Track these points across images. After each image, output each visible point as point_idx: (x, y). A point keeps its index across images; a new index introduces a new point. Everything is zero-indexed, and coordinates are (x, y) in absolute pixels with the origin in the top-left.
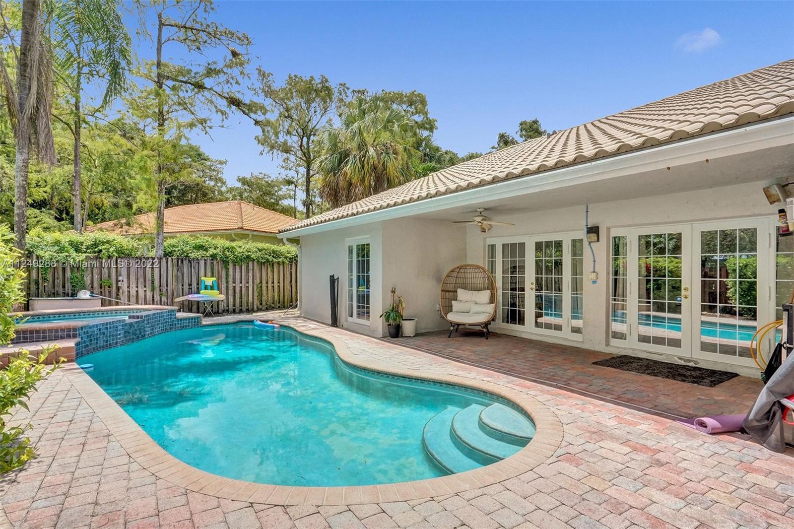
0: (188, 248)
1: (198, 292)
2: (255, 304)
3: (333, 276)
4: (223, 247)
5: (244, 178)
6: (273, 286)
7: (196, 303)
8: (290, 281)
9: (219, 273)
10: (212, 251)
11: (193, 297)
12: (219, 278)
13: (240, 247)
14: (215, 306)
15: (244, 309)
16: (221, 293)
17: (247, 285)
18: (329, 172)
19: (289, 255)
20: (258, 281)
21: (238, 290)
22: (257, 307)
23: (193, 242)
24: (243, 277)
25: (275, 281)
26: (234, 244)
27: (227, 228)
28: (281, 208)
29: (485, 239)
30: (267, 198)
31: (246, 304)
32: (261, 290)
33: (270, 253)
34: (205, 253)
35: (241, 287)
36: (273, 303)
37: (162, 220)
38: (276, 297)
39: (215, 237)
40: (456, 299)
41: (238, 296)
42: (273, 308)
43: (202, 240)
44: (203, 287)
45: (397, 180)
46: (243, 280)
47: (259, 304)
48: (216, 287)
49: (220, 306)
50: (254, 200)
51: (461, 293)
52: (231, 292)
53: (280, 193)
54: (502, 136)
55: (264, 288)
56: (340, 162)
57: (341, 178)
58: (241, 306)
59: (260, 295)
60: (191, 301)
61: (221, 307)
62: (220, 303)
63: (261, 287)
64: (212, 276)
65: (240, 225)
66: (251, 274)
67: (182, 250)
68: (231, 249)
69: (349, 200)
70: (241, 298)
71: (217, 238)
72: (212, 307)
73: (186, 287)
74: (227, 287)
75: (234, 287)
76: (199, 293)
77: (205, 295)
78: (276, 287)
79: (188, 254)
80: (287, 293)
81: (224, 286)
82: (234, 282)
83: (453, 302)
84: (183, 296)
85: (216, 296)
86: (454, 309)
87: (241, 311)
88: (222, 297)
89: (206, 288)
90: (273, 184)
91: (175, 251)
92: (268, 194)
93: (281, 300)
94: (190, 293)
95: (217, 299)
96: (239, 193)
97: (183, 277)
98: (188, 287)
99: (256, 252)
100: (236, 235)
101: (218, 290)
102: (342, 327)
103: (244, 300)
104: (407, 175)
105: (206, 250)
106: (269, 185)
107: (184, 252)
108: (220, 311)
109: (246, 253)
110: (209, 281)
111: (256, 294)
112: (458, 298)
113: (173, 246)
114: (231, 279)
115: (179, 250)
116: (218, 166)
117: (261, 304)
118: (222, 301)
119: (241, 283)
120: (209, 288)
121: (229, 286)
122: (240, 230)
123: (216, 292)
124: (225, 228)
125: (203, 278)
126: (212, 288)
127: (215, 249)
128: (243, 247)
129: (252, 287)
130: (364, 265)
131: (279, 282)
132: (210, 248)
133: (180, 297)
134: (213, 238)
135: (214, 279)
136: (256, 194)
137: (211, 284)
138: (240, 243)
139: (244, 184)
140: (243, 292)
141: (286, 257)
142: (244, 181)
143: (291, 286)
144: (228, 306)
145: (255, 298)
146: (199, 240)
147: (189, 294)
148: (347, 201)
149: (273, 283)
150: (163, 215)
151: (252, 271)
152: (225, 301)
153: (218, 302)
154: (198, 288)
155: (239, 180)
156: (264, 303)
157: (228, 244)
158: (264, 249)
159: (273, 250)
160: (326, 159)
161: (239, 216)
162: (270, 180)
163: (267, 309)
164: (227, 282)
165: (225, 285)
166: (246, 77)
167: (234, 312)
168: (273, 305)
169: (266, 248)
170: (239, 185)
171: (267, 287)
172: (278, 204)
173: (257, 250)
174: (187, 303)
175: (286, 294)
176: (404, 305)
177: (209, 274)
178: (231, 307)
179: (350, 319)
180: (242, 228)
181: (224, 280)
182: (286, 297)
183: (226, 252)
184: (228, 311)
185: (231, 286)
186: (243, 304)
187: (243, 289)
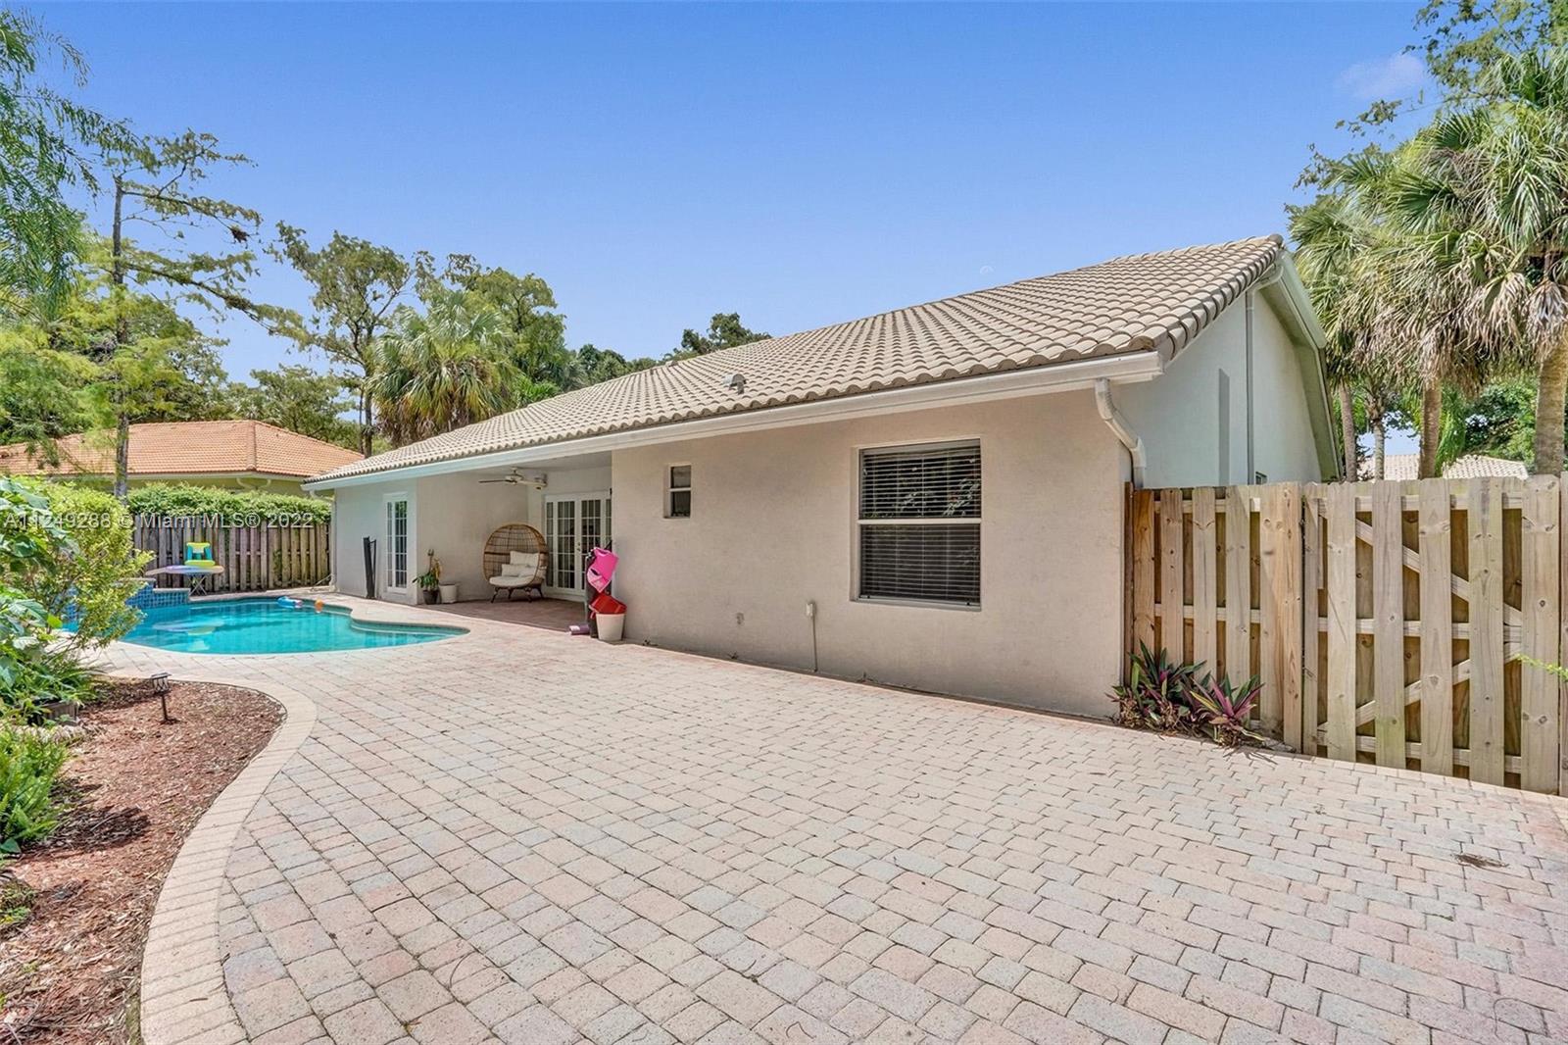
0: (164, 503)
1: (182, 561)
2: (271, 578)
3: (368, 539)
4: (220, 501)
5: (264, 373)
6: (300, 555)
7: (178, 579)
8: (325, 546)
9: (213, 538)
10: (202, 507)
11: (175, 569)
12: (214, 544)
13: (248, 501)
14: (209, 582)
15: (254, 585)
16: (217, 564)
17: (258, 553)
18: (386, 398)
19: (324, 512)
20: (276, 548)
21: (243, 560)
22: (275, 584)
23: (172, 493)
24: (252, 543)
25: (302, 548)
26: (237, 497)
27: (228, 469)
28: (337, 427)
29: (543, 497)
30: (310, 408)
31: (256, 580)
32: (281, 561)
33: (295, 510)
34: (192, 509)
35: (249, 556)
36: (300, 578)
37: (125, 464)
38: (304, 570)
39: (207, 485)
40: (508, 563)
41: (243, 567)
42: (299, 585)
43: (186, 491)
44: (190, 555)
45: (483, 412)
46: (252, 547)
47: (276, 580)
48: (210, 555)
49: (216, 582)
50: (283, 413)
51: (514, 556)
52: (233, 563)
53: (336, 400)
54: (688, 334)
55: (285, 558)
56: (402, 383)
57: (402, 407)
58: (249, 582)
59: (279, 566)
60: (172, 575)
61: (218, 583)
62: (216, 577)
63: (280, 556)
64: (204, 540)
65: (251, 465)
66: (264, 539)
67: (156, 505)
68: (234, 505)
69: (416, 437)
70: (249, 571)
71: (210, 487)
72: (204, 583)
73: (163, 556)
74: (227, 557)
75: (238, 556)
76: (183, 564)
77: (192, 566)
78: (304, 556)
79: (165, 510)
80: (322, 564)
81: (221, 555)
82: (238, 549)
83: (503, 566)
84: (158, 567)
85: (209, 567)
86: (503, 573)
87: (249, 589)
88: (220, 569)
89: (194, 557)
90: (322, 384)
91: (144, 507)
92: (311, 402)
93: (312, 574)
94: (170, 561)
95: (213, 572)
96: (254, 399)
97: (158, 542)
98: (166, 556)
99: (273, 508)
100: (244, 480)
101: (214, 559)
102: (380, 598)
103: (254, 574)
104: (503, 403)
105: (194, 505)
106: (313, 385)
107: (160, 508)
108: (216, 589)
109: (257, 510)
110: (199, 547)
111: (272, 565)
112: (512, 561)
113: (142, 500)
114: (232, 545)
115: (151, 506)
116: (213, 348)
117: (280, 579)
118: (220, 574)
119: (249, 550)
120: (199, 556)
121: (230, 554)
122: (250, 473)
123: (210, 561)
124: (225, 469)
125: (189, 544)
126: (204, 557)
127: (208, 504)
128: (251, 500)
129: (265, 556)
130: (401, 527)
131: (308, 550)
132: (200, 502)
133: (153, 569)
134: (205, 489)
135: (207, 545)
136: (288, 402)
137: (202, 552)
138: (248, 495)
139: (264, 382)
140: (252, 563)
141: (320, 515)
142: (264, 378)
143: (328, 554)
144: (229, 582)
145: (271, 570)
146: (182, 492)
147: (168, 565)
148: (412, 437)
149: (299, 550)
150: (126, 458)
151: (265, 535)
152: (224, 575)
153: (213, 575)
154: (181, 558)
155: (255, 374)
156: (285, 578)
157: (227, 496)
158: (285, 504)
159: (299, 506)
160: (382, 378)
161: (250, 450)
162: (315, 378)
163: (290, 586)
164: (227, 550)
165: (224, 554)
166: (254, 273)
167: (238, 589)
168: (299, 581)
169: (288, 502)
170: (254, 383)
171: (290, 556)
172: (330, 421)
173: (273, 505)
174: (165, 578)
175: (319, 566)
176: (441, 568)
177: (198, 536)
178: (233, 583)
179: (389, 588)
180: (254, 470)
181: (222, 547)
182: (319, 571)
183: (225, 508)
184: (228, 589)
185: (233, 554)
186: (252, 579)
187: (252, 559)
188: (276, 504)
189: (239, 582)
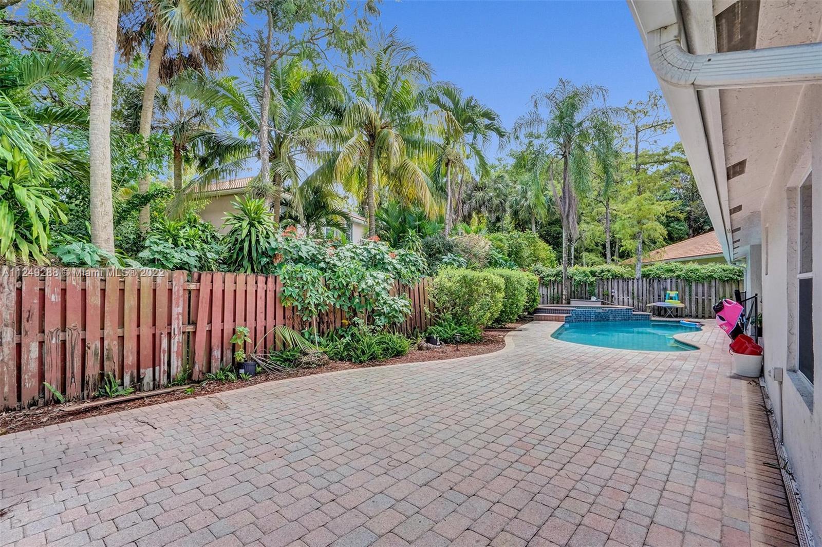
0: (661, 271)
4: (688, 270)
9: (682, 289)
10: (678, 273)
11: (661, 304)
12: (683, 292)
13: (703, 269)
14: (680, 312)
16: (682, 302)
17: (710, 298)
21: (700, 301)
23: (665, 267)
24: (706, 292)
26: (697, 267)
31: (708, 312)
34: (673, 274)
35: (704, 299)
41: (700, 306)
43: (673, 265)
44: (668, 297)
46: (705, 294)
48: (679, 298)
52: (693, 302)
62: (684, 310)
64: (677, 290)
66: (713, 290)
68: (695, 271)
70: (703, 308)
71: (683, 263)
73: (656, 296)
74: (690, 299)
75: (697, 299)
76: (665, 302)
77: (669, 303)
79: (659, 275)
81: (687, 298)
82: (697, 296)
84: (654, 303)
85: (677, 304)
88: (686, 306)
89: (671, 298)
91: (650, 274)
94: (659, 300)
95: (682, 307)
97: (654, 291)
101: (681, 300)
105: (674, 272)
107: (657, 274)
108: (684, 316)
109: (709, 274)
110: (673, 294)
113: (650, 271)
114: (693, 293)
115: (653, 273)
118: (685, 308)
119: (704, 296)
120: (673, 298)
121: (692, 298)
123: (678, 301)
125: (669, 292)
126: (675, 299)
127: (680, 271)
132: (677, 270)
133: (651, 303)
134: (680, 264)
135: (679, 292)
137: (675, 296)
140: (706, 303)
144: (691, 313)
146: (670, 266)
147: (658, 302)
152: (688, 309)
153: (682, 309)
154: (664, 299)
157: (692, 267)
164: (690, 295)
174: (657, 308)
177: (674, 288)
181: (687, 293)
183: (690, 273)
184: (691, 316)
185: (694, 298)
186: (706, 312)
187: (706, 301)
188: (723, 270)
189: (697, 313)
